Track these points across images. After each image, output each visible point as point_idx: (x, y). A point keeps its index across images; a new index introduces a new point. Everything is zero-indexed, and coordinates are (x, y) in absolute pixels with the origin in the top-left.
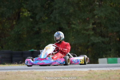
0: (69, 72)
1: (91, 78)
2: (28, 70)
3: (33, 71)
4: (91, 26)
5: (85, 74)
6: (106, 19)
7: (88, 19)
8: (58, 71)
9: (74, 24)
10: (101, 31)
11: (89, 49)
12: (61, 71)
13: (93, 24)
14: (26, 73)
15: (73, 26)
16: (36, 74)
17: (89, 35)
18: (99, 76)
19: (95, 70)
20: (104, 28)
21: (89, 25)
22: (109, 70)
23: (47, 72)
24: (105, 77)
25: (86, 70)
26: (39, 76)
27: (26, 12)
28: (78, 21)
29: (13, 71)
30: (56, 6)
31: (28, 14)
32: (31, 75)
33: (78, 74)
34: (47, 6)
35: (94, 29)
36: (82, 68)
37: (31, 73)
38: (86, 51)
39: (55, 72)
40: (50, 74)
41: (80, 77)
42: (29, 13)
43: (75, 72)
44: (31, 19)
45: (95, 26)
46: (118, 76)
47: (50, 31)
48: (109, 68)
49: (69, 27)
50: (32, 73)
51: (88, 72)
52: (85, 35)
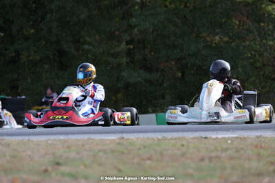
0: (78, 140)
1: (123, 153)
3: (3, 140)
4: (123, 45)
5: (111, 146)
6: (155, 33)
7: (117, 33)
8: (54, 140)
9: (89, 44)
10: (144, 59)
11: (119, 96)
12: (60, 140)
13: (128, 43)
15: (86, 47)
16: (9, 145)
17: (119, 65)
18: (139, 149)
19: (130, 137)
22: (160, 138)
23: (32, 141)
24: (153, 152)
25: (114, 138)
26: (15, 150)
28: (97, 37)
30: (52, 6)
33: (97, 145)
34: (34, 6)
35: (129, 53)
38: (114, 98)
39: (50, 142)
40: (38, 145)
41: (100, 151)
43: (90, 141)
45: (132, 47)
46: (178, 149)
47: (38, 58)
48: (161, 133)
49: (78, 50)
50: (1, 144)
51: (117, 141)
52: (111, 66)
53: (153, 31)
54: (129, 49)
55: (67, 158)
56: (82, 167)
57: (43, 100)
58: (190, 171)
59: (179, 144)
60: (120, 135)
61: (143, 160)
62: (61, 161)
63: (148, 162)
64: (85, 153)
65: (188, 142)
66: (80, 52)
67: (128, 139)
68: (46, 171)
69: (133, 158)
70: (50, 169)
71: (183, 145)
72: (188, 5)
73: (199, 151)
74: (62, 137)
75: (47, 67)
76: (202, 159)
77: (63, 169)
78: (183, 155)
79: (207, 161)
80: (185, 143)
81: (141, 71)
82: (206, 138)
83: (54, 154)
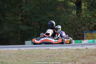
0: (4, 50)
1: (20, 54)
4: (20, 18)
5: (15, 52)
7: (17, 13)
9: (8, 17)
10: (27, 22)
11: (18, 34)
13: (21, 16)
15: (7, 18)
17: (18, 24)
18: (25, 53)
22: (32, 49)
24: (30, 54)
33: (11, 52)
35: (22, 20)
41: (12, 54)
45: (23, 18)
48: (33, 48)
51: (18, 50)
52: (15, 24)
56: (5, 59)
59: (39, 51)
61: (27, 57)
63: (28, 58)
65: (42, 51)
67: (21, 50)
69: (23, 56)
71: (40, 52)
73: (46, 54)
76: (47, 57)
78: (41, 55)
79: (49, 57)
80: (41, 51)
81: (26, 26)
82: (49, 49)
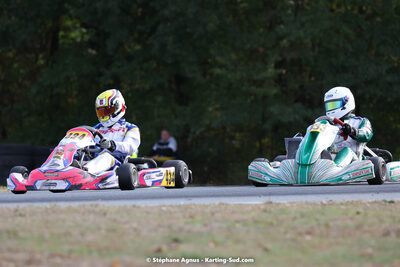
2: (81, 203)
3: (97, 206)
6: (317, 49)
8: (171, 206)
12: (179, 206)
14: (76, 211)
16: (105, 214)
19: (282, 202)
20: (310, 76)
21: (266, 69)
23: (139, 207)
25: (258, 203)
26: (115, 220)
27: (76, 28)
28: (234, 56)
29: (36, 205)
30: (166, 12)
31: (83, 34)
32: (92, 217)
34: (140, 10)
36: (244, 195)
37: (90, 212)
38: (258, 144)
39: (164, 208)
40: (148, 213)
42: (87, 33)
43: (223, 207)
44: (93, 49)
46: (352, 219)
47: (147, 87)
49: (204, 75)
50: (94, 212)
53: (313, 47)
54: (280, 75)
55: (189, 232)
57: (155, 148)
58: (370, 251)
60: (266, 199)
62: (181, 236)
64: (216, 225)
66: (208, 77)
68: (159, 250)
70: (165, 248)
72: (364, 8)
74: (182, 202)
75: (159, 99)
77: (184, 248)
83: (170, 227)
